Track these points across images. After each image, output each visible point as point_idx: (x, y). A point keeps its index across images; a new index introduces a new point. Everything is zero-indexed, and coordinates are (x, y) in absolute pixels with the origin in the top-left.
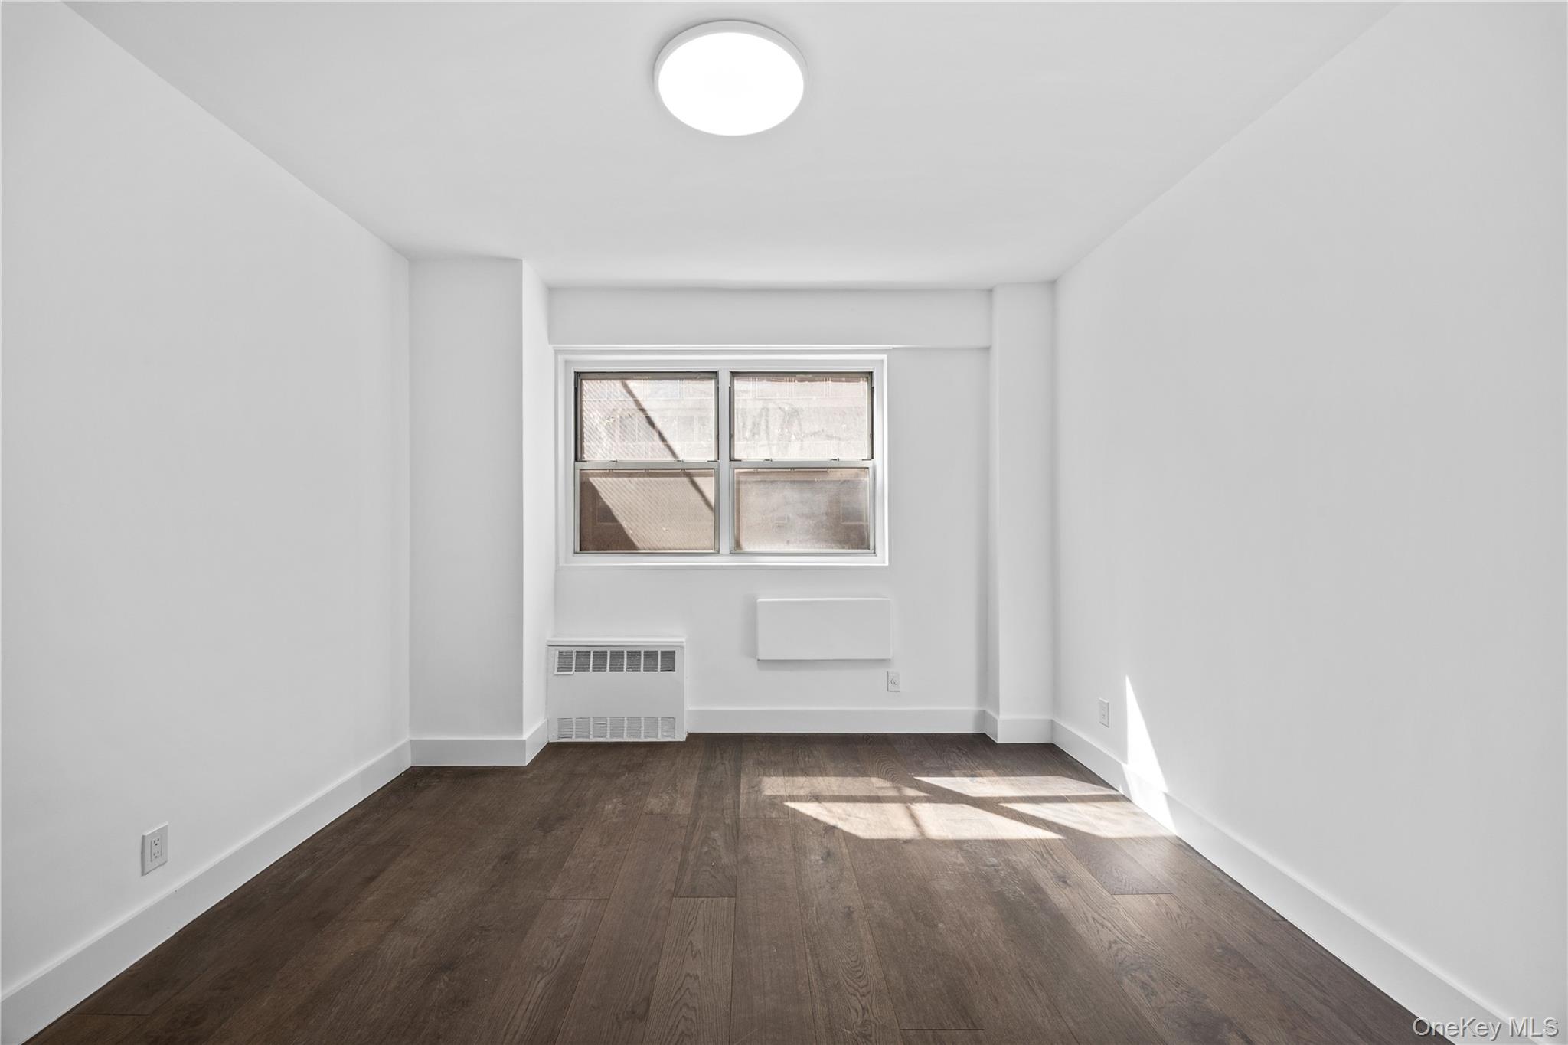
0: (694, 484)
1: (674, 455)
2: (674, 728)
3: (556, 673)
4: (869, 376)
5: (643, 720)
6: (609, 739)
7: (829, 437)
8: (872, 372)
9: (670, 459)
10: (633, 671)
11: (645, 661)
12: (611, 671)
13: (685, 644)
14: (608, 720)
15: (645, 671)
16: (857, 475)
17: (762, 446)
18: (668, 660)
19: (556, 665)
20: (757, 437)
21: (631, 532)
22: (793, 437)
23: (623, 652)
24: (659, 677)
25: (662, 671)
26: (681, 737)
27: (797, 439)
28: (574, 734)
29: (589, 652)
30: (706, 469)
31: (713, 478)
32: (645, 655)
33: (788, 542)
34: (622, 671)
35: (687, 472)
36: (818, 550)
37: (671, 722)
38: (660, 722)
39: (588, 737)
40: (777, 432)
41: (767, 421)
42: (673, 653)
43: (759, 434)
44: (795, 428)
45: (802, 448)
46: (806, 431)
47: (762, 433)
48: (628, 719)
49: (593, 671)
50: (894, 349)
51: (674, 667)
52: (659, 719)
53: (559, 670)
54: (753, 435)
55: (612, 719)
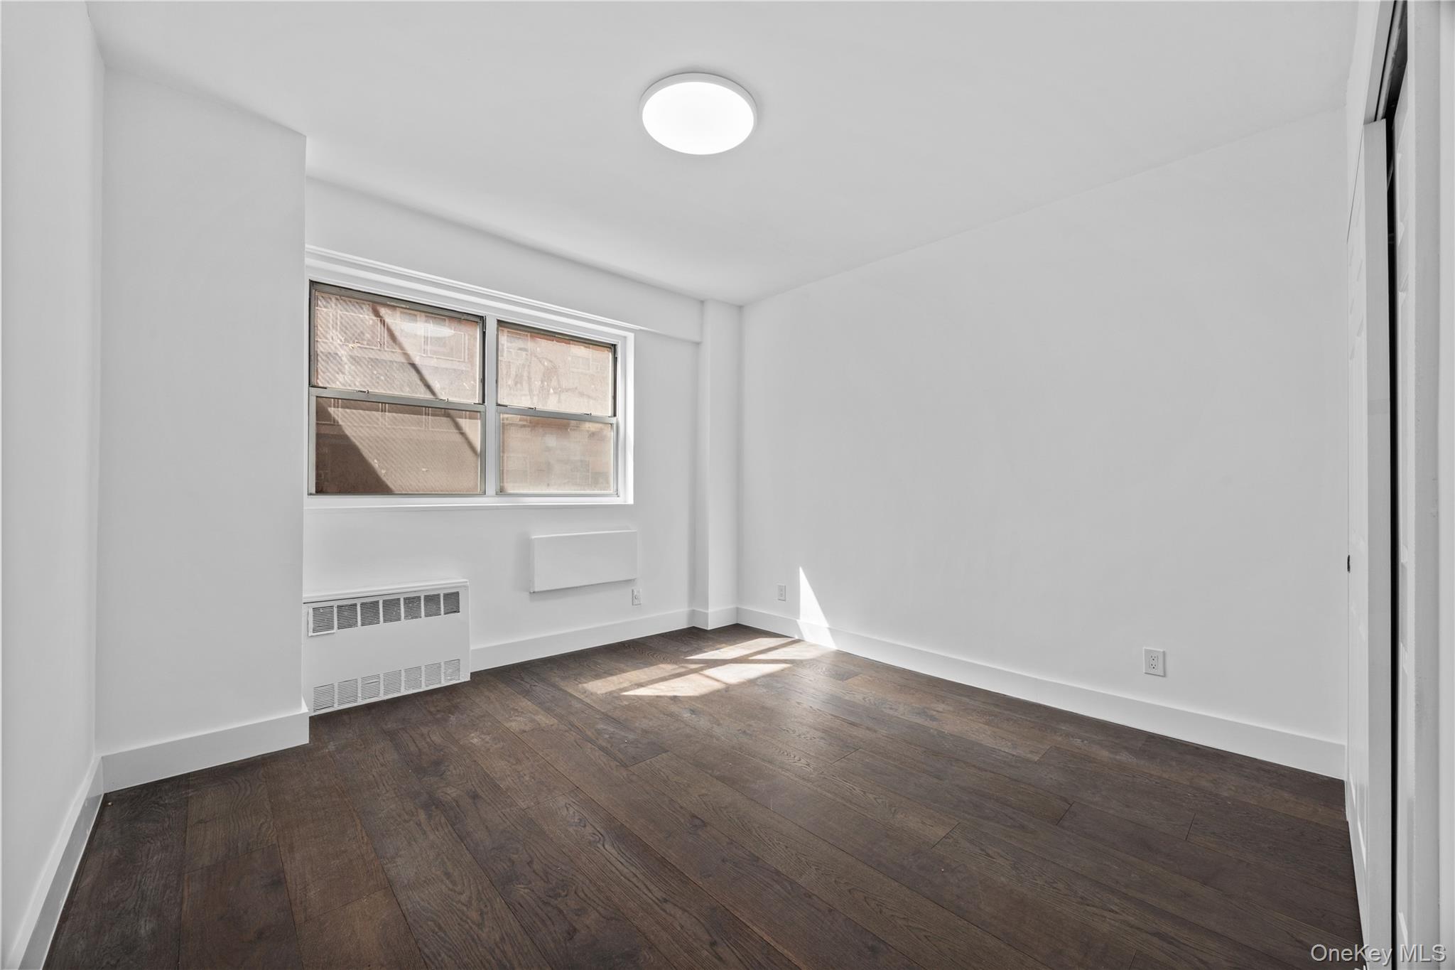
0: (458, 427)
1: (433, 393)
2: (459, 670)
3: (311, 634)
4: (613, 348)
5: (423, 668)
6: (383, 697)
7: (582, 394)
8: (615, 345)
9: (429, 396)
10: (412, 618)
11: (425, 604)
12: (385, 621)
13: (468, 583)
14: (382, 676)
15: (426, 616)
16: (601, 429)
17: (525, 395)
18: (452, 601)
19: (311, 625)
20: (519, 385)
21: (383, 472)
22: (552, 391)
23: (399, 599)
24: (443, 620)
25: (445, 614)
26: (465, 677)
27: (555, 393)
28: (336, 701)
29: (355, 605)
30: (472, 413)
31: (479, 421)
32: (425, 600)
33: (548, 485)
34: (399, 619)
35: (447, 412)
36: (573, 492)
37: (455, 664)
38: (443, 666)
39: (355, 701)
40: (538, 383)
41: (529, 373)
42: (457, 594)
43: (521, 384)
44: (554, 383)
45: (559, 401)
46: (564, 387)
47: (525, 385)
48: (406, 670)
49: (363, 625)
50: (641, 330)
51: (458, 607)
52: (442, 664)
53: (314, 631)
54: (516, 384)
55: (386, 675)
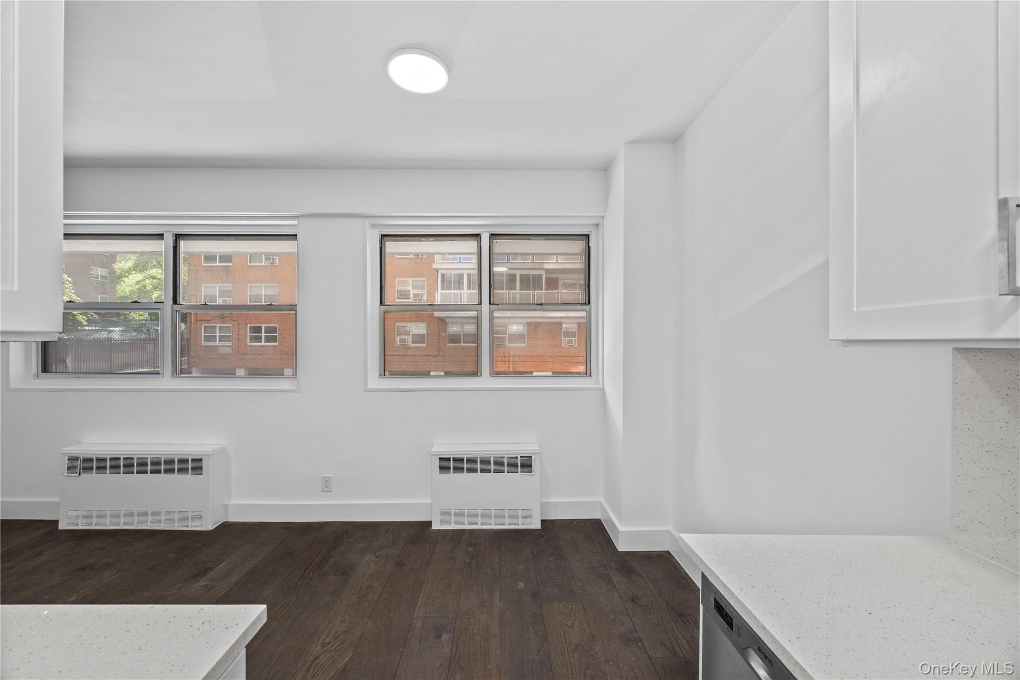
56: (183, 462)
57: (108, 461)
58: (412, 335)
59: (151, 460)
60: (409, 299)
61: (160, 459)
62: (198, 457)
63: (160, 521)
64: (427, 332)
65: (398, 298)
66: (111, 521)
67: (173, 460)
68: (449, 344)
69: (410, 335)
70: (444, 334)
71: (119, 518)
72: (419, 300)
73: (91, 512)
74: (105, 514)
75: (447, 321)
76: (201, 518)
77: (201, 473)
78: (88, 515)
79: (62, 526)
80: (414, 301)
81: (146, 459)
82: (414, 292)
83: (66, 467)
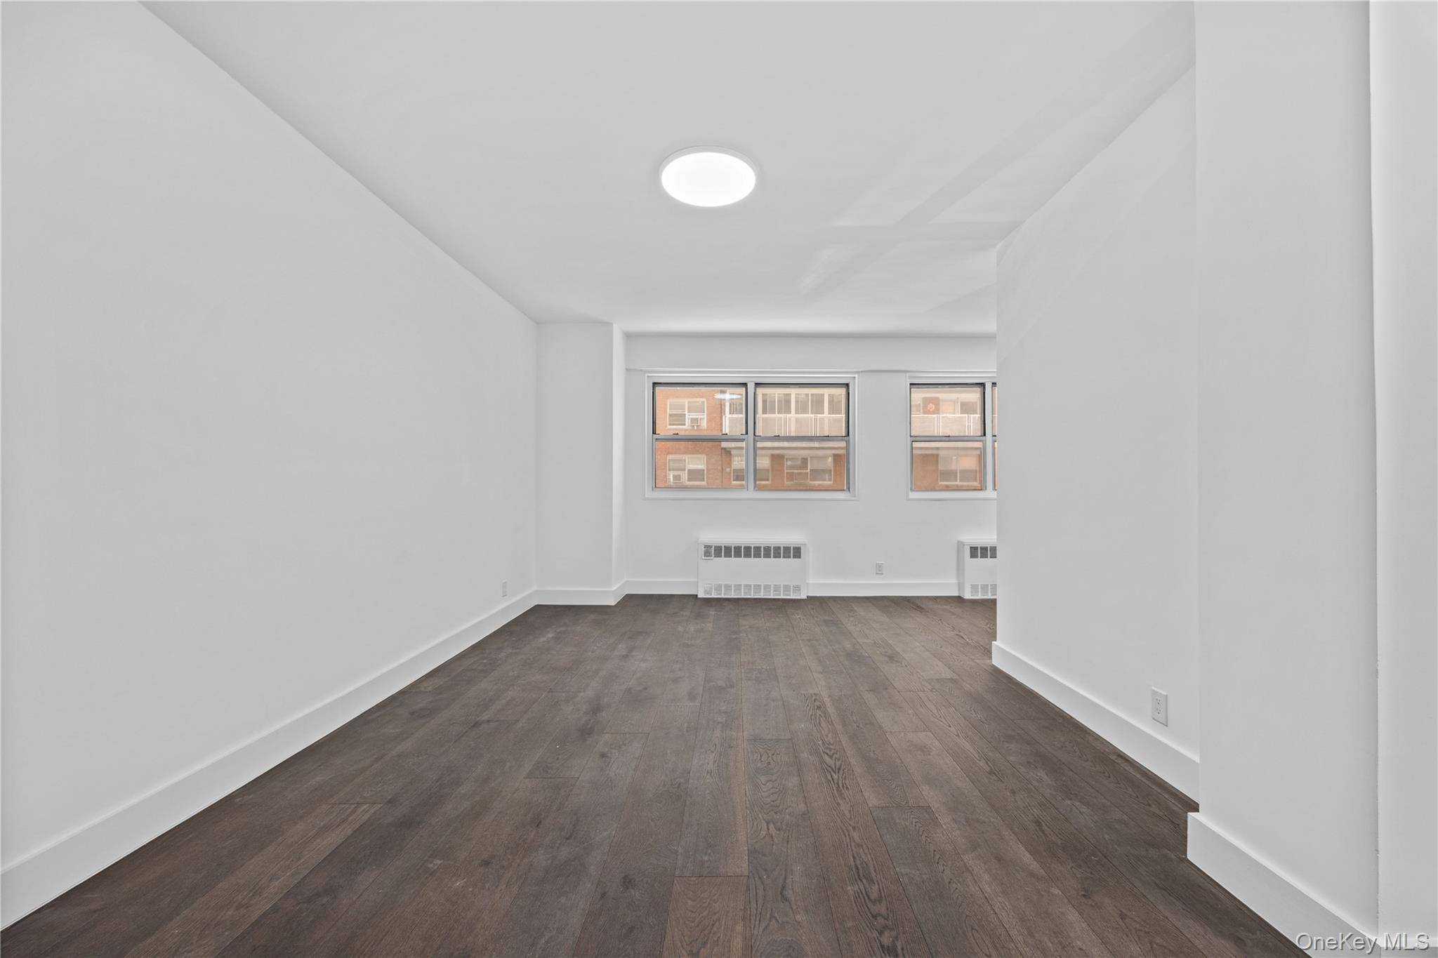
56: (787, 549)
57: (733, 549)
58: (689, 470)
59: (764, 548)
60: (685, 425)
61: (770, 547)
62: (797, 546)
63: (770, 591)
64: (707, 467)
65: (670, 425)
66: (735, 592)
67: (779, 548)
68: (734, 482)
69: (685, 470)
70: (728, 470)
71: (740, 590)
72: (697, 426)
73: (720, 586)
74: (731, 586)
75: (732, 452)
76: (800, 590)
77: (800, 557)
78: (719, 588)
79: (699, 596)
80: (690, 427)
81: (760, 547)
82: (690, 417)
83: (703, 553)
